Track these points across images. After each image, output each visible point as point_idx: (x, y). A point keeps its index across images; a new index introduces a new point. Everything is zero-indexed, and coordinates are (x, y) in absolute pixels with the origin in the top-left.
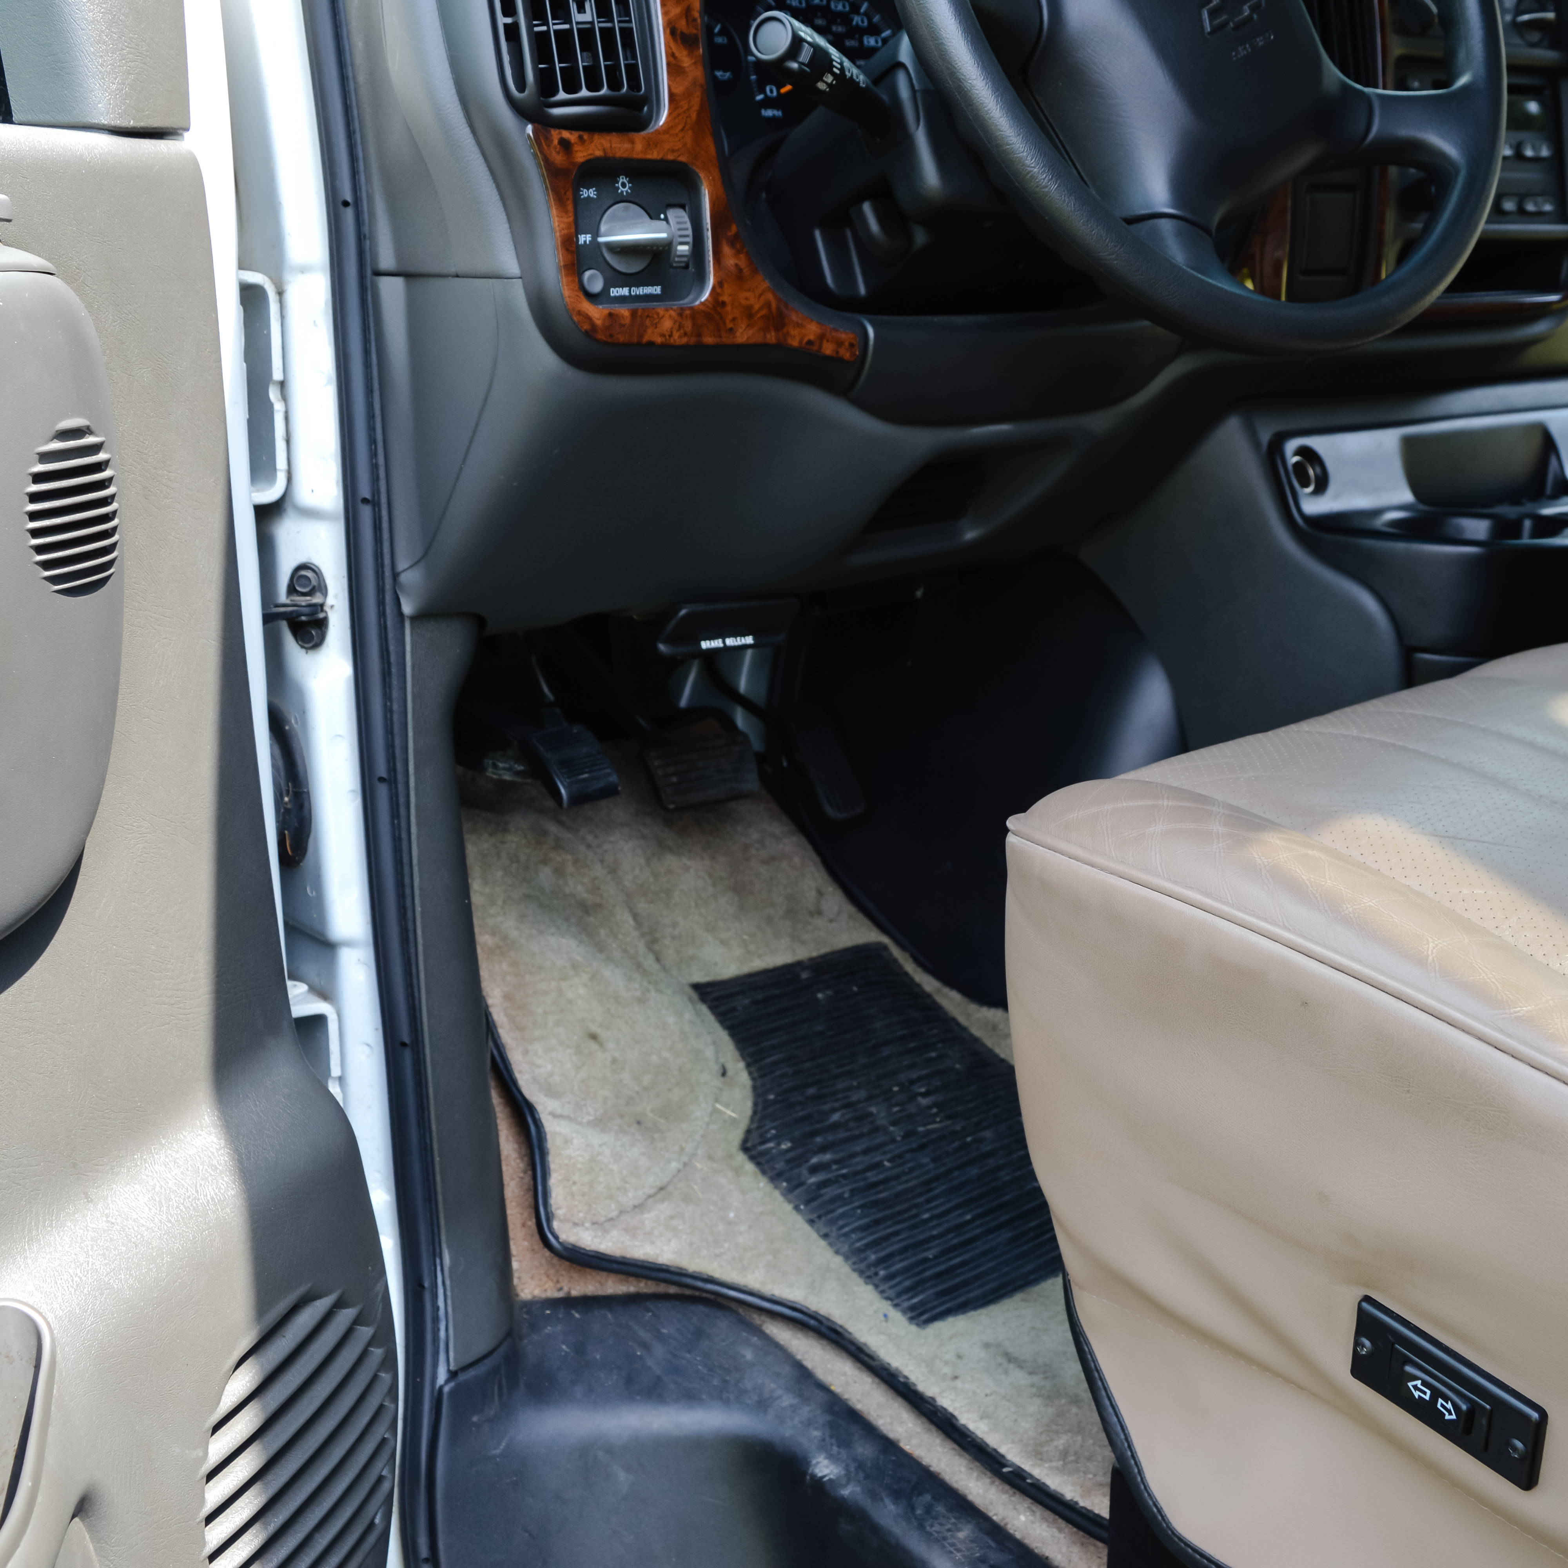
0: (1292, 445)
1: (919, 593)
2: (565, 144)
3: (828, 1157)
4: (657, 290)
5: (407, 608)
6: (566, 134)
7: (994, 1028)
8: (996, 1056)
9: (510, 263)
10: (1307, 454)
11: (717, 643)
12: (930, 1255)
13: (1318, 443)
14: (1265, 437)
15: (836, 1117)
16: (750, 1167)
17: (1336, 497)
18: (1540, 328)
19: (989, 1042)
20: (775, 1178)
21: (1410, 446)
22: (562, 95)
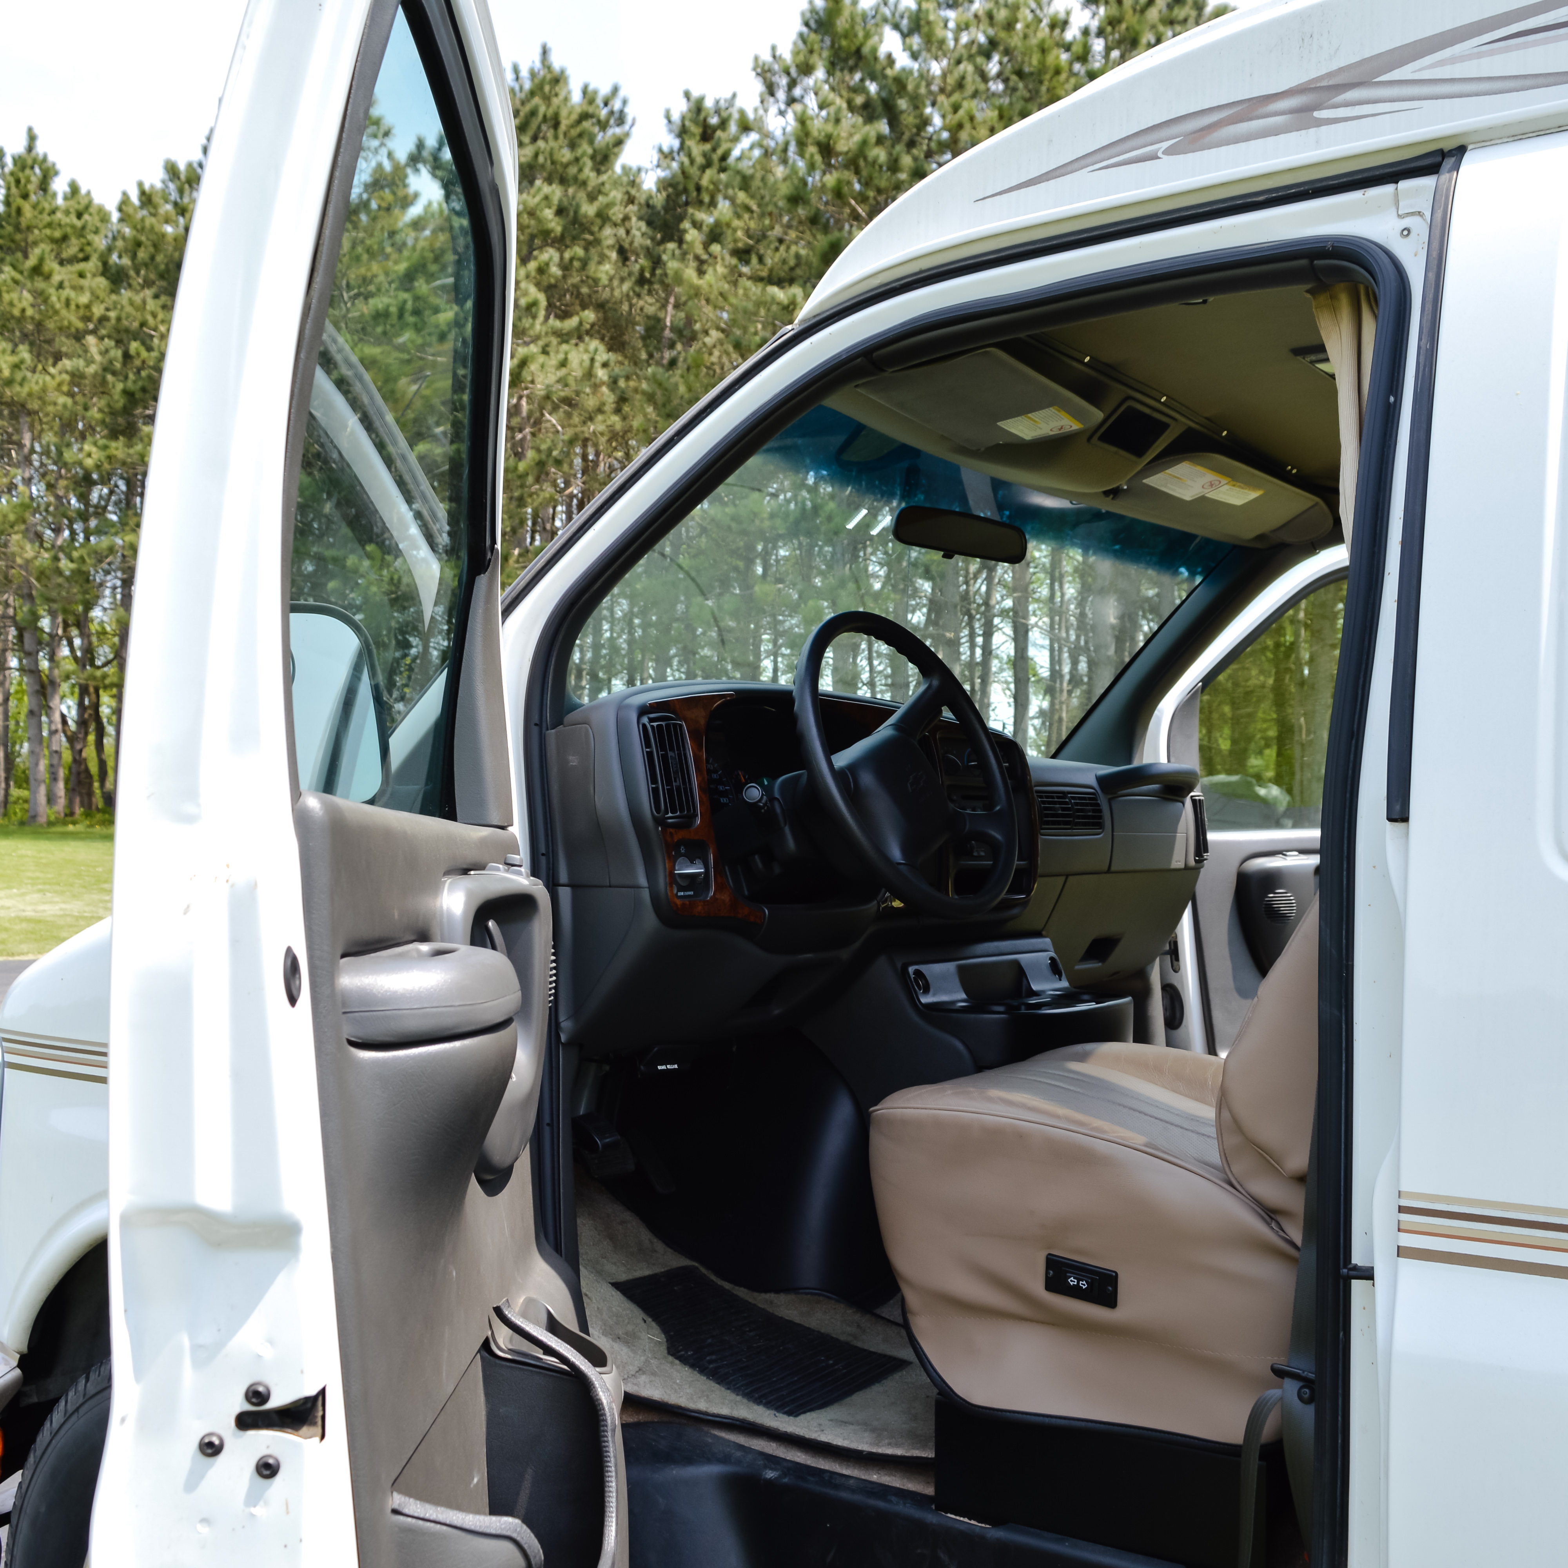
0: (911, 969)
1: (734, 1049)
2: (671, 834)
3: (714, 1357)
4: (691, 893)
5: (563, 1038)
6: (672, 830)
7: (771, 1303)
8: (777, 1316)
9: (643, 881)
10: (918, 973)
11: (664, 1067)
12: (784, 1393)
13: (925, 969)
14: (899, 965)
15: (709, 1341)
16: (677, 1362)
17: (934, 995)
18: (1015, 911)
19: (770, 1310)
20: (693, 1366)
21: (961, 970)
22: (670, 815)
